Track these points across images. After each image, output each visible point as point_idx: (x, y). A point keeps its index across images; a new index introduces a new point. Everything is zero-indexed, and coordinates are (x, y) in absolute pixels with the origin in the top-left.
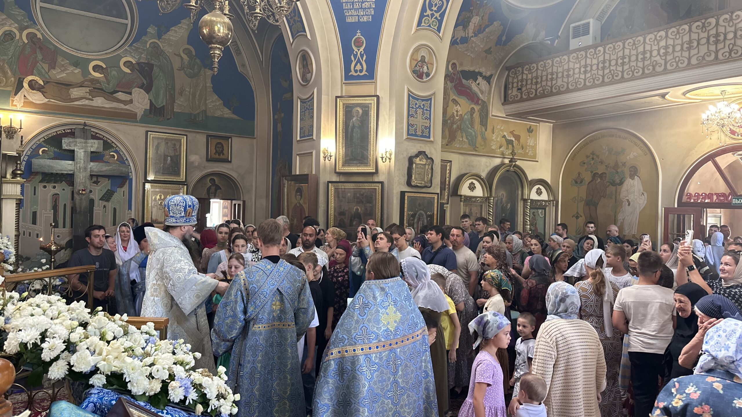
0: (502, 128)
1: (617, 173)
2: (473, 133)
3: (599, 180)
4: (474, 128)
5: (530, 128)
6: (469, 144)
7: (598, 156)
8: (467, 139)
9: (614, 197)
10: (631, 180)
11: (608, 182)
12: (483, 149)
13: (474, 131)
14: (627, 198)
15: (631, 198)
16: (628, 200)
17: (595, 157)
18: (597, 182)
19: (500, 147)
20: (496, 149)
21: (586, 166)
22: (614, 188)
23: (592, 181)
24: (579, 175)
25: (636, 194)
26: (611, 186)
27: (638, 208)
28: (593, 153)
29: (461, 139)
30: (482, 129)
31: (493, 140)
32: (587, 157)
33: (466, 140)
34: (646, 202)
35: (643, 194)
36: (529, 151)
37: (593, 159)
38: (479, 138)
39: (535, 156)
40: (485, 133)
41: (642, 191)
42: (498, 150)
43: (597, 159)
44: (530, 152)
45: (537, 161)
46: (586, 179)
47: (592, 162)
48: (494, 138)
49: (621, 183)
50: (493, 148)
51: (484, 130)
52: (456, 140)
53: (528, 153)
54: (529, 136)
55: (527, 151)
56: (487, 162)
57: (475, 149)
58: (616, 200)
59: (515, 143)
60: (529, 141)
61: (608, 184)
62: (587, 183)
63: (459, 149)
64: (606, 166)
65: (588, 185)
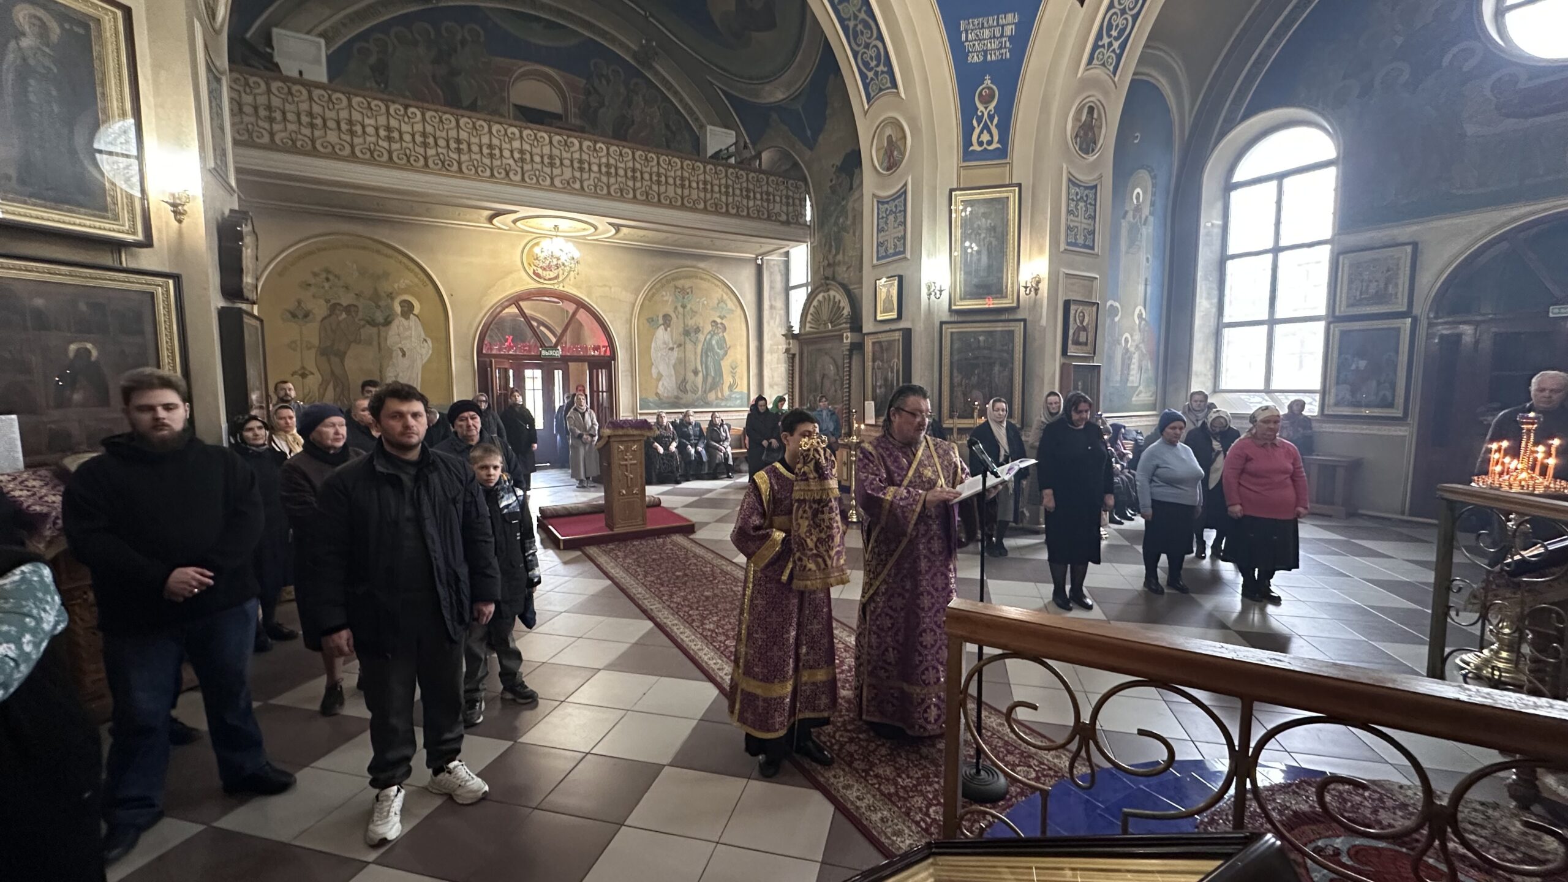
1: (378, 307)
3: (344, 315)
7: (337, 277)
9: (375, 343)
10: (403, 320)
11: (361, 319)
14: (400, 345)
15: (407, 345)
16: (402, 350)
17: (331, 277)
18: (340, 318)
21: (313, 290)
22: (374, 330)
23: (330, 315)
24: (299, 303)
25: (413, 339)
26: (368, 326)
27: (418, 360)
28: (327, 271)
32: (315, 275)
34: (430, 352)
35: (425, 340)
37: (328, 279)
41: (423, 336)
43: (336, 281)
46: (315, 311)
47: (327, 285)
49: (388, 322)
61: (362, 322)
62: (319, 319)
64: (357, 295)
65: (322, 321)
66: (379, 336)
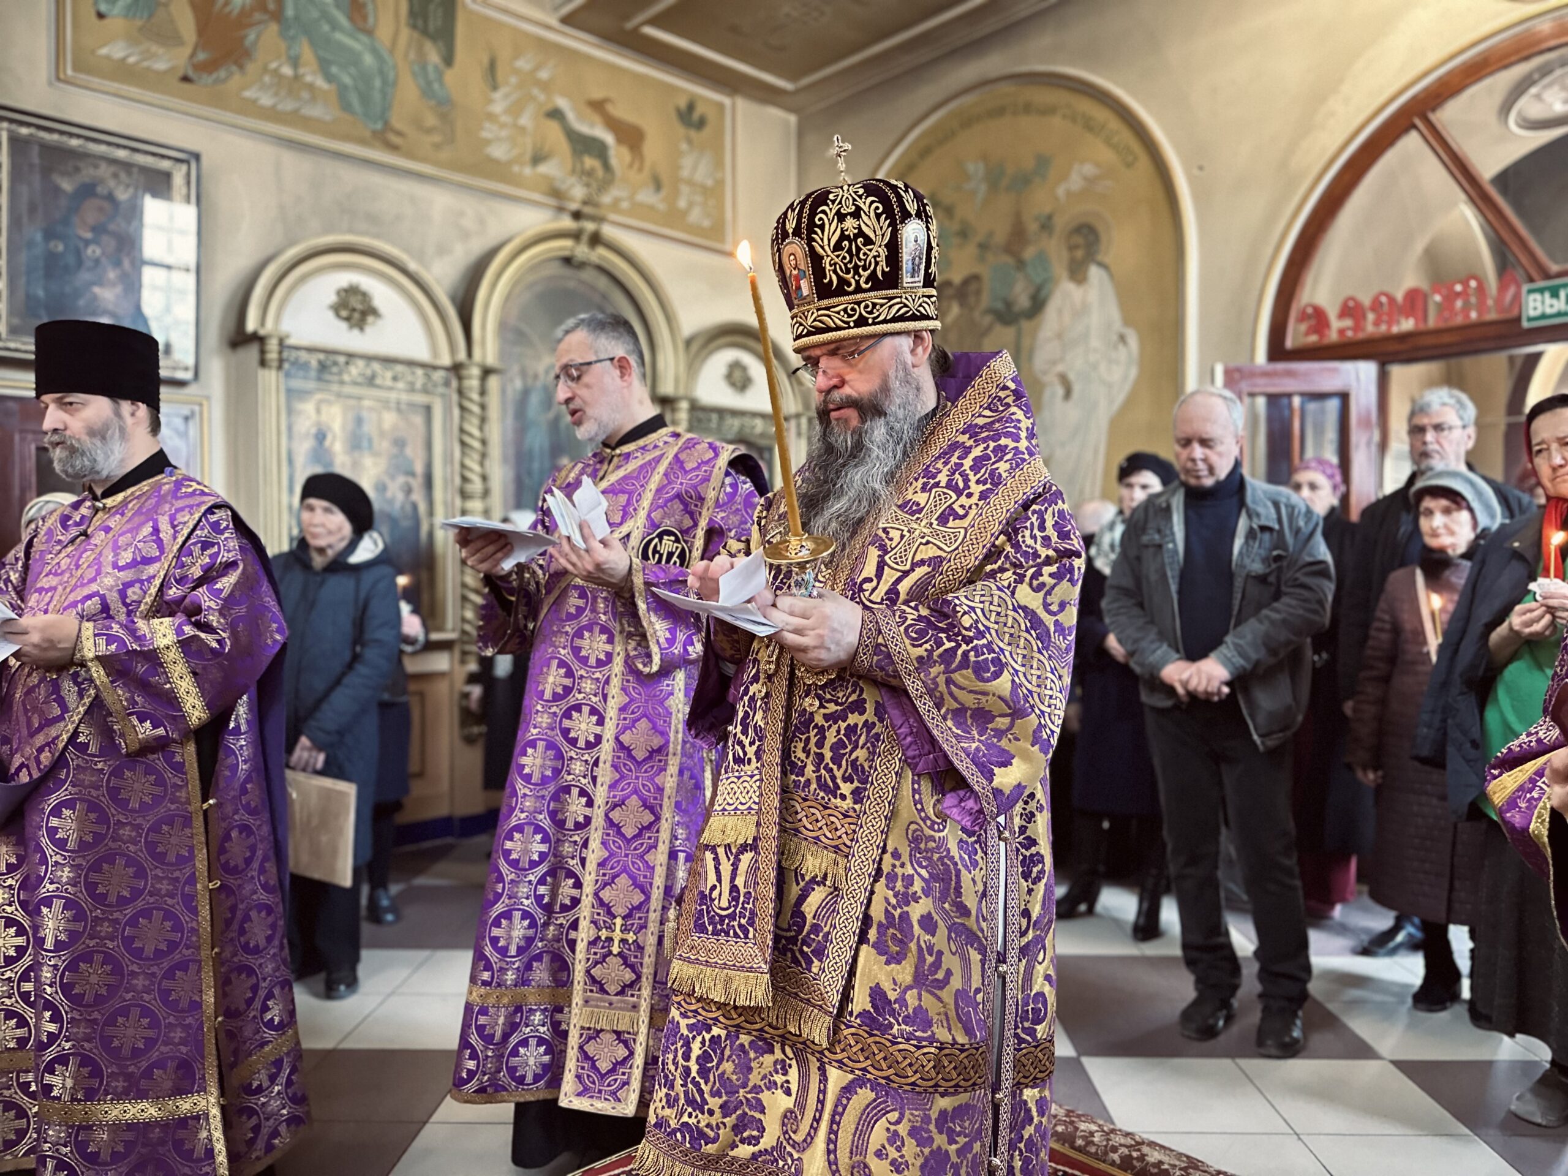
0: (544, 75)
1: (1021, 264)
2: (368, 59)
3: (956, 309)
4: (370, 33)
5: (691, 107)
6: (346, 106)
7: (949, 212)
8: (329, 78)
10: (1072, 285)
11: (986, 311)
12: (437, 147)
13: (375, 51)
14: (1060, 368)
15: (1075, 364)
16: (1063, 377)
19: (537, 159)
20: (510, 163)
22: (1012, 332)
25: (1092, 342)
27: (1102, 402)
29: (287, 71)
30: (421, 53)
31: (491, 117)
33: (320, 83)
34: (1134, 372)
35: (1122, 338)
38: (408, 92)
39: (717, 230)
40: (440, 75)
41: (1118, 325)
42: (528, 171)
44: (696, 212)
45: (729, 254)
48: (498, 108)
49: (1037, 305)
50: (498, 152)
51: (434, 57)
52: (251, 67)
53: (685, 213)
54: (690, 141)
55: (682, 204)
56: (461, 214)
57: (385, 137)
59: (619, 155)
60: (687, 162)
61: (988, 319)
63: (272, 115)
66: (1018, 352)
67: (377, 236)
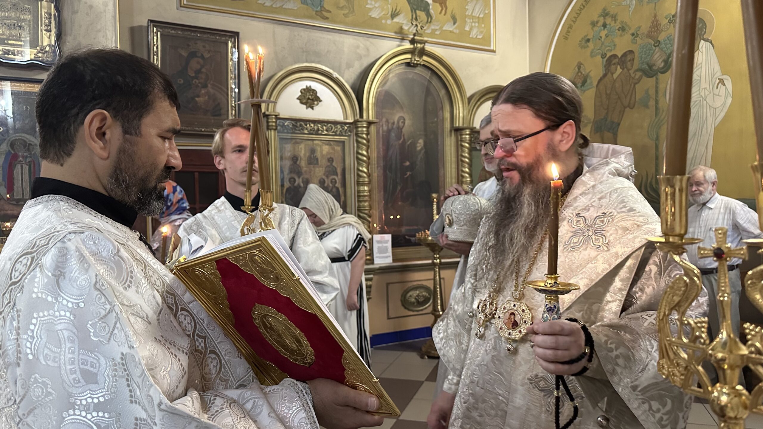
1: (658, 43)
3: (619, 70)
7: (614, 18)
9: (652, 103)
11: (637, 70)
17: (608, 20)
18: (615, 76)
20: (381, 18)
21: (591, 45)
22: (651, 82)
23: (605, 75)
24: (579, 69)
25: (703, 86)
26: (645, 78)
27: (710, 119)
28: (605, 14)
32: (594, 24)
34: (730, 100)
35: (722, 81)
36: (471, 28)
37: (605, 26)
39: (487, 40)
41: (719, 74)
42: (389, 22)
43: (613, 24)
44: (475, 31)
45: (493, 51)
46: (592, 74)
47: (603, 34)
49: (668, 65)
53: (469, 32)
56: (358, 47)
57: (322, 14)
58: (657, 108)
61: (639, 74)
62: (595, 84)
64: (633, 35)
65: (597, 86)
66: (657, 92)
67: (319, 63)
